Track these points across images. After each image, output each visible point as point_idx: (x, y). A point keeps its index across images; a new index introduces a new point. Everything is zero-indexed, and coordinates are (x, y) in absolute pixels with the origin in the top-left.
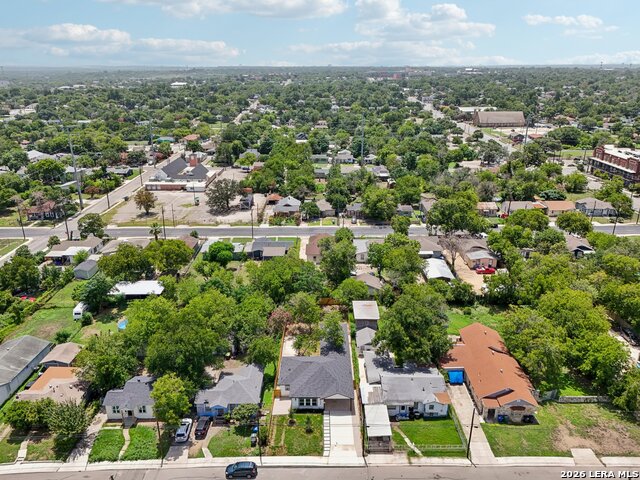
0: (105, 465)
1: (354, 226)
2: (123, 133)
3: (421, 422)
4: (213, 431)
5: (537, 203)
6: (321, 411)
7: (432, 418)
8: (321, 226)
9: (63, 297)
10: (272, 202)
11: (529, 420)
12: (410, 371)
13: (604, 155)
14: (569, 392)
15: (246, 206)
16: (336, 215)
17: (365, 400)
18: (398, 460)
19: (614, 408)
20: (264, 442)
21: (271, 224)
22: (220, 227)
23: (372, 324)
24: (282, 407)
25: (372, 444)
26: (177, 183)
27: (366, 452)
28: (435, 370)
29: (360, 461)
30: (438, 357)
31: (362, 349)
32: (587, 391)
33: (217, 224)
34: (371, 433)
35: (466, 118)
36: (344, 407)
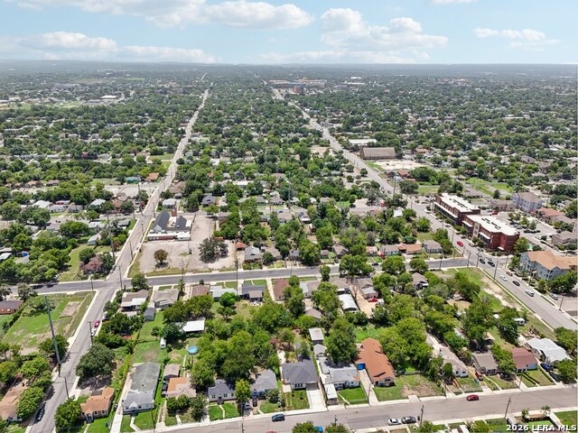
0: (219, 421)
1: (296, 267)
2: (94, 171)
3: (348, 390)
4: (260, 402)
5: (401, 245)
6: (304, 389)
7: (353, 387)
8: (275, 269)
9: (146, 334)
10: (239, 249)
11: (392, 384)
12: (342, 367)
13: (441, 202)
14: (410, 370)
15: (224, 254)
16: (283, 259)
17: (324, 383)
18: (340, 407)
19: (426, 376)
20: (284, 405)
21: (245, 269)
22: (213, 273)
23: (320, 342)
24: (287, 389)
25: (329, 402)
26: (170, 234)
27: (327, 405)
28: (352, 365)
29: (325, 409)
30: (354, 358)
31: (317, 356)
32: (417, 369)
33: (211, 270)
34: (329, 397)
35: (355, 149)
36: (314, 386)
